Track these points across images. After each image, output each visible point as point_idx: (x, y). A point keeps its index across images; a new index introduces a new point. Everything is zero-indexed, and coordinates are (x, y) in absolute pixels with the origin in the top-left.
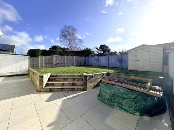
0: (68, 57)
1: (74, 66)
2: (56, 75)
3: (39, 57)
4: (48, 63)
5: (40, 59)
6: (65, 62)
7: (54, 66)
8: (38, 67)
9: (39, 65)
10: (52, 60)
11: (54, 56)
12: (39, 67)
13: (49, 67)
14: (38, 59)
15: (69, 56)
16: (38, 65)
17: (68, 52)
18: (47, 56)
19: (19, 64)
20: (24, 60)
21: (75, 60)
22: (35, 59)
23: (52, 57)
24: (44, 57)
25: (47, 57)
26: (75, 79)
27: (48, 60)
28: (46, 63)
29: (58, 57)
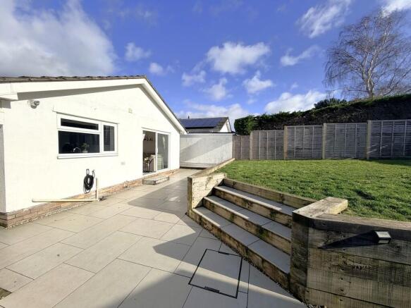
0: (337, 126)
1: (365, 159)
2: (234, 183)
3: (251, 134)
4: (272, 147)
5: (254, 138)
6: (324, 143)
7: (285, 155)
8: (249, 155)
9: (251, 151)
10: (281, 138)
11: (286, 127)
12: (251, 157)
13: (272, 158)
14: (249, 138)
15: (341, 122)
16: (249, 153)
17: (336, 108)
18: (269, 129)
19: (219, 149)
20: (226, 142)
21: (373, 134)
22: (243, 138)
23: (280, 131)
24: (260, 133)
25: (269, 133)
26: (277, 212)
27: (272, 139)
28: (265, 148)
29: (299, 130)
